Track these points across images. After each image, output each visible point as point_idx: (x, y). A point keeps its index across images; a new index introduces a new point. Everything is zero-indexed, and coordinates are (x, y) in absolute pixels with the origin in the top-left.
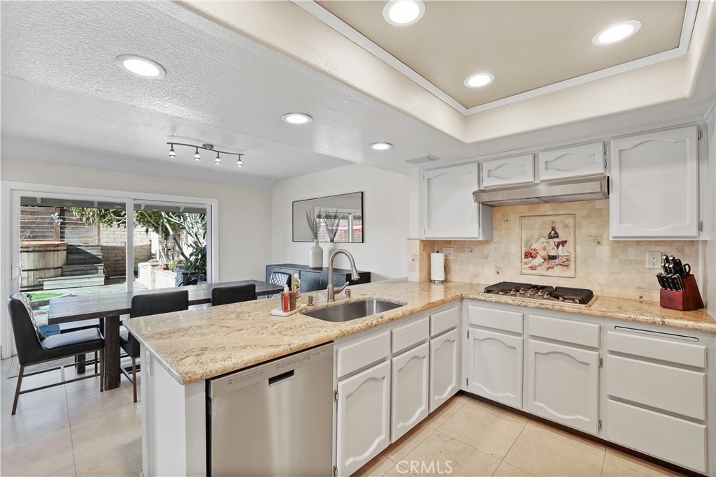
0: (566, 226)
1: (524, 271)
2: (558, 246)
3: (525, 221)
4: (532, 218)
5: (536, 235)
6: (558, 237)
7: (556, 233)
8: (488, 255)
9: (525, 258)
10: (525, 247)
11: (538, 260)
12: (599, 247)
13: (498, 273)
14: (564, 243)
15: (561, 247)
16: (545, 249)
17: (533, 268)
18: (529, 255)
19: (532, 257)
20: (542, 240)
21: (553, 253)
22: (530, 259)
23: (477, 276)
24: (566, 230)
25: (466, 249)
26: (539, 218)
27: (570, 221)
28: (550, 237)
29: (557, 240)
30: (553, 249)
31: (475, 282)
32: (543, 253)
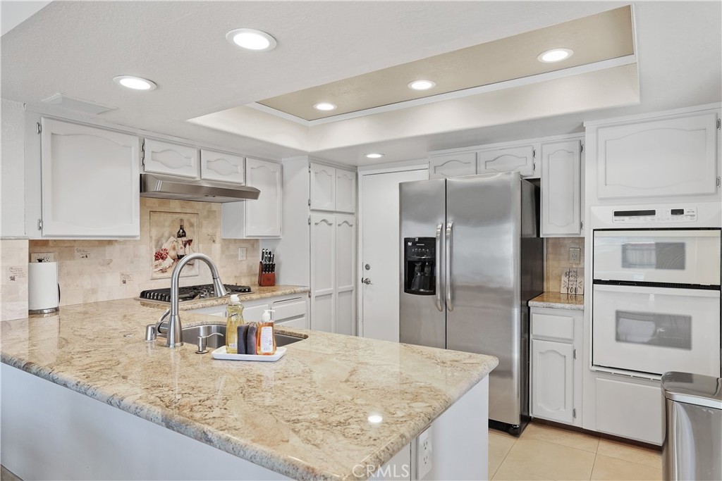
0: (192, 225)
1: (156, 276)
2: (185, 246)
3: (156, 217)
4: (162, 214)
5: (167, 234)
6: (185, 236)
7: (184, 232)
8: (111, 261)
9: (156, 260)
10: (156, 248)
11: (169, 261)
12: (214, 245)
13: (124, 282)
14: (190, 242)
15: (187, 246)
16: (174, 249)
17: (163, 271)
18: (160, 256)
19: (162, 258)
20: (172, 239)
21: (181, 253)
22: (160, 260)
23: (94, 291)
24: (192, 229)
25: (77, 254)
26: (169, 215)
27: (194, 220)
28: (179, 236)
29: (184, 239)
30: (181, 248)
31: (92, 299)
32: (172, 253)
